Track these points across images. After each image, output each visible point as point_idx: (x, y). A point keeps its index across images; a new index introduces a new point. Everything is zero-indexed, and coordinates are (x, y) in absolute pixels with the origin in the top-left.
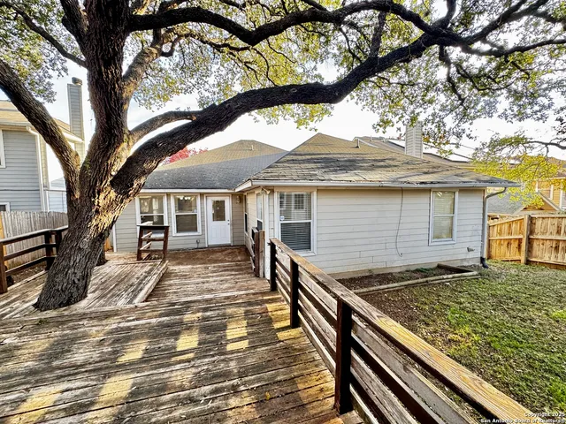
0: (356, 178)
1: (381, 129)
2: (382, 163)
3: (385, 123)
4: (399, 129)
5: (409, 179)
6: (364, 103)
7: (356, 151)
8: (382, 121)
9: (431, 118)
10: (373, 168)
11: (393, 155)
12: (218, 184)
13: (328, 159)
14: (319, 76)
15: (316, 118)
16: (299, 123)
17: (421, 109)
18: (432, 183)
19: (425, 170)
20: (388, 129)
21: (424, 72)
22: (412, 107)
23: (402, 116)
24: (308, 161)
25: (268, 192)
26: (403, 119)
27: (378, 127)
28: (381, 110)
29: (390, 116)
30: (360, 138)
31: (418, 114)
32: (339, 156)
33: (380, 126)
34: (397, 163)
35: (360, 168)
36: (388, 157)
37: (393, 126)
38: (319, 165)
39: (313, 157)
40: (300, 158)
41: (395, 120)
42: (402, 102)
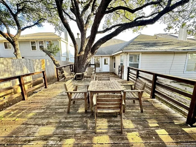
0: (157, 49)
1: (168, 30)
2: (167, 44)
3: (169, 28)
4: (176, 30)
5: (178, 49)
6: (161, 21)
7: (156, 40)
8: (168, 27)
9: (192, 24)
10: (163, 45)
11: (172, 40)
12: (106, 53)
13: (145, 43)
14: (144, 13)
15: (141, 29)
16: (134, 31)
17: (187, 20)
18: (188, 50)
19: (186, 45)
20: (171, 30)
21: (191, 4)
22: (183, 20)
23: (178, 25)
24: (139, 44)
25: (126, 54)
26: (178, 26)
27: (166, 30)
28: (168, 23)
29: (172, 25)
30: (158, 34)
31: (186, 23)
32: (150, 42)
33: (167, 29)
34: (173, 43)
35: (158, 45)
36: (170, 41)
37: (173, 29)
38: (143, 45)
39: (140, 42)
40: (136, 43)
41: (174, 26)
42: (178, 19)
